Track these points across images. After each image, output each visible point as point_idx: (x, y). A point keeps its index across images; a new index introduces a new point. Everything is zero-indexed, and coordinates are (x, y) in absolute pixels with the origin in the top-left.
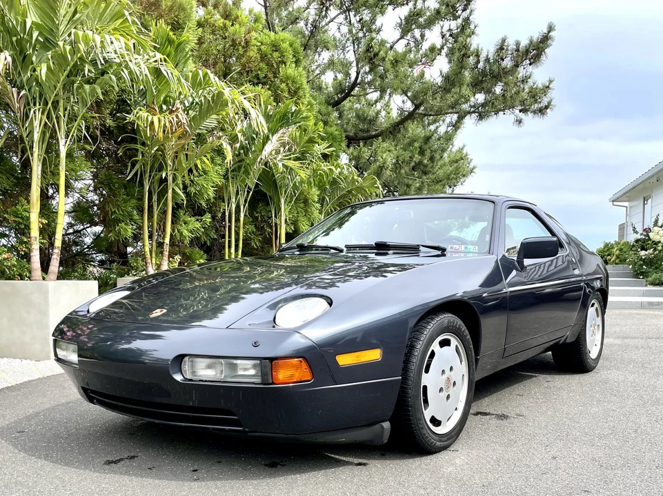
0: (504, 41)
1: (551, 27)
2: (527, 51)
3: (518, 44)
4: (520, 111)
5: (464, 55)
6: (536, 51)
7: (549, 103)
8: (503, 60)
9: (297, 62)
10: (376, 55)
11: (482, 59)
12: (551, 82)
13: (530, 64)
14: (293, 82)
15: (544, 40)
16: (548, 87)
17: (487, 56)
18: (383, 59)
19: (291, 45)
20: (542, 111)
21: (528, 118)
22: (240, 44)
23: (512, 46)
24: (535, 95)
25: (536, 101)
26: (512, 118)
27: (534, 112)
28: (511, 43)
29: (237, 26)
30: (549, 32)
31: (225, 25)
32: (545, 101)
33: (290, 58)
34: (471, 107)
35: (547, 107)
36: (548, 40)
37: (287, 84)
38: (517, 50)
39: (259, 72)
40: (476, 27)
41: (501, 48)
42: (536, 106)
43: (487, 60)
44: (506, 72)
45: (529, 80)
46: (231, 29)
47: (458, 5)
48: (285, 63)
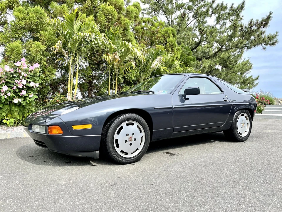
0: (252, 20)
1: (271, 13)
2: (261, 23)
3: (257, 21)
4: (264, 45)
5: (235, 27)
6: (265, 22)
7: (276, 41)
8: (252, 27)
9: (174, 36)
10: (203, 31)
11: (244, 28)
12: (277, 33)
13: (263, 27)
14: (171, 42)
15: (268, 18)
16: (276, 35)
17: (246, 26)
18: (206, 32)
19: (172, 31)
20: (273, 44)
21: (268, 47)
22: (155, 33)
23: (255, 22)
24: (270, 38)
25: (271, 41)
26: (261, 47)
27: (270, 45)
28: (255, 21)
29: (154, 27)
30: (270, 15)
31: (151, 27)
32: (275, 40)
33: (171, 35)
34: (244, 45)
35: (275, 42)
36: (270, 18)
37: (169, 43)
38: (257, 23)
39: (161, 41)
40: (242, 17)
41: (251, 23)
42: (271, 42)
43: (246, 28)
44: (254, 31)
45: (264, 33)
46: (152, 28)
47: (238, 10)
48: (169, 37)
